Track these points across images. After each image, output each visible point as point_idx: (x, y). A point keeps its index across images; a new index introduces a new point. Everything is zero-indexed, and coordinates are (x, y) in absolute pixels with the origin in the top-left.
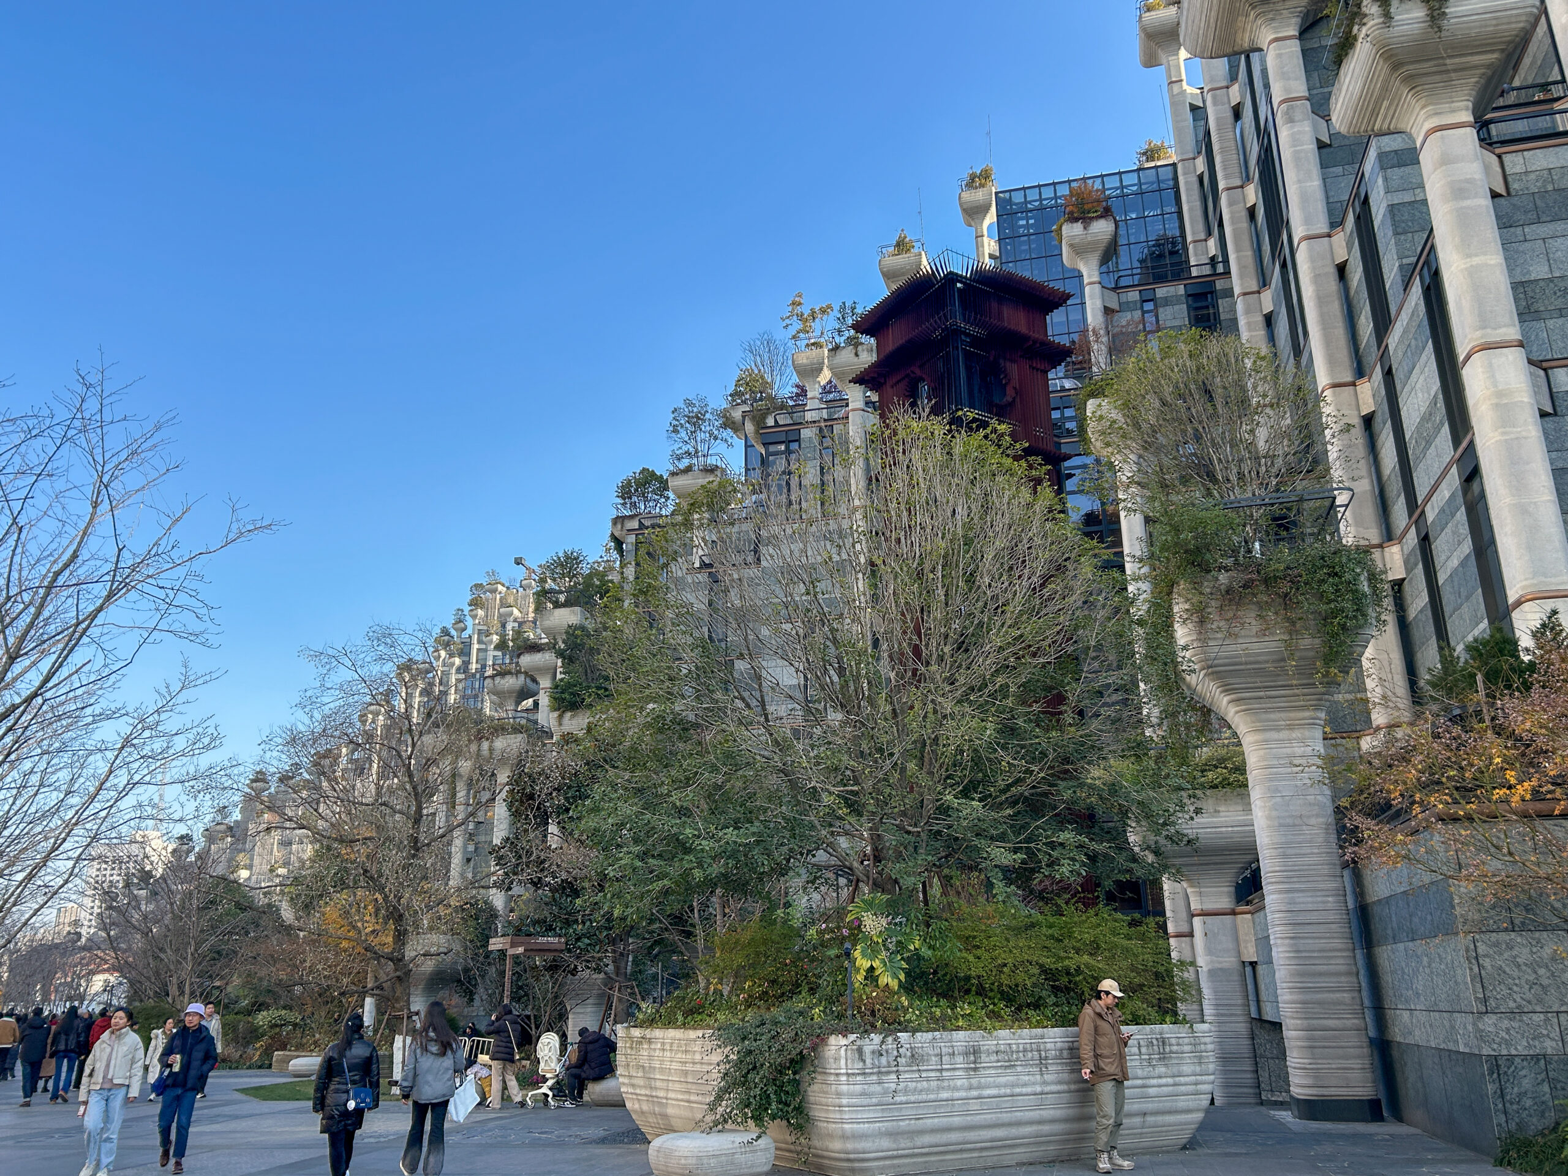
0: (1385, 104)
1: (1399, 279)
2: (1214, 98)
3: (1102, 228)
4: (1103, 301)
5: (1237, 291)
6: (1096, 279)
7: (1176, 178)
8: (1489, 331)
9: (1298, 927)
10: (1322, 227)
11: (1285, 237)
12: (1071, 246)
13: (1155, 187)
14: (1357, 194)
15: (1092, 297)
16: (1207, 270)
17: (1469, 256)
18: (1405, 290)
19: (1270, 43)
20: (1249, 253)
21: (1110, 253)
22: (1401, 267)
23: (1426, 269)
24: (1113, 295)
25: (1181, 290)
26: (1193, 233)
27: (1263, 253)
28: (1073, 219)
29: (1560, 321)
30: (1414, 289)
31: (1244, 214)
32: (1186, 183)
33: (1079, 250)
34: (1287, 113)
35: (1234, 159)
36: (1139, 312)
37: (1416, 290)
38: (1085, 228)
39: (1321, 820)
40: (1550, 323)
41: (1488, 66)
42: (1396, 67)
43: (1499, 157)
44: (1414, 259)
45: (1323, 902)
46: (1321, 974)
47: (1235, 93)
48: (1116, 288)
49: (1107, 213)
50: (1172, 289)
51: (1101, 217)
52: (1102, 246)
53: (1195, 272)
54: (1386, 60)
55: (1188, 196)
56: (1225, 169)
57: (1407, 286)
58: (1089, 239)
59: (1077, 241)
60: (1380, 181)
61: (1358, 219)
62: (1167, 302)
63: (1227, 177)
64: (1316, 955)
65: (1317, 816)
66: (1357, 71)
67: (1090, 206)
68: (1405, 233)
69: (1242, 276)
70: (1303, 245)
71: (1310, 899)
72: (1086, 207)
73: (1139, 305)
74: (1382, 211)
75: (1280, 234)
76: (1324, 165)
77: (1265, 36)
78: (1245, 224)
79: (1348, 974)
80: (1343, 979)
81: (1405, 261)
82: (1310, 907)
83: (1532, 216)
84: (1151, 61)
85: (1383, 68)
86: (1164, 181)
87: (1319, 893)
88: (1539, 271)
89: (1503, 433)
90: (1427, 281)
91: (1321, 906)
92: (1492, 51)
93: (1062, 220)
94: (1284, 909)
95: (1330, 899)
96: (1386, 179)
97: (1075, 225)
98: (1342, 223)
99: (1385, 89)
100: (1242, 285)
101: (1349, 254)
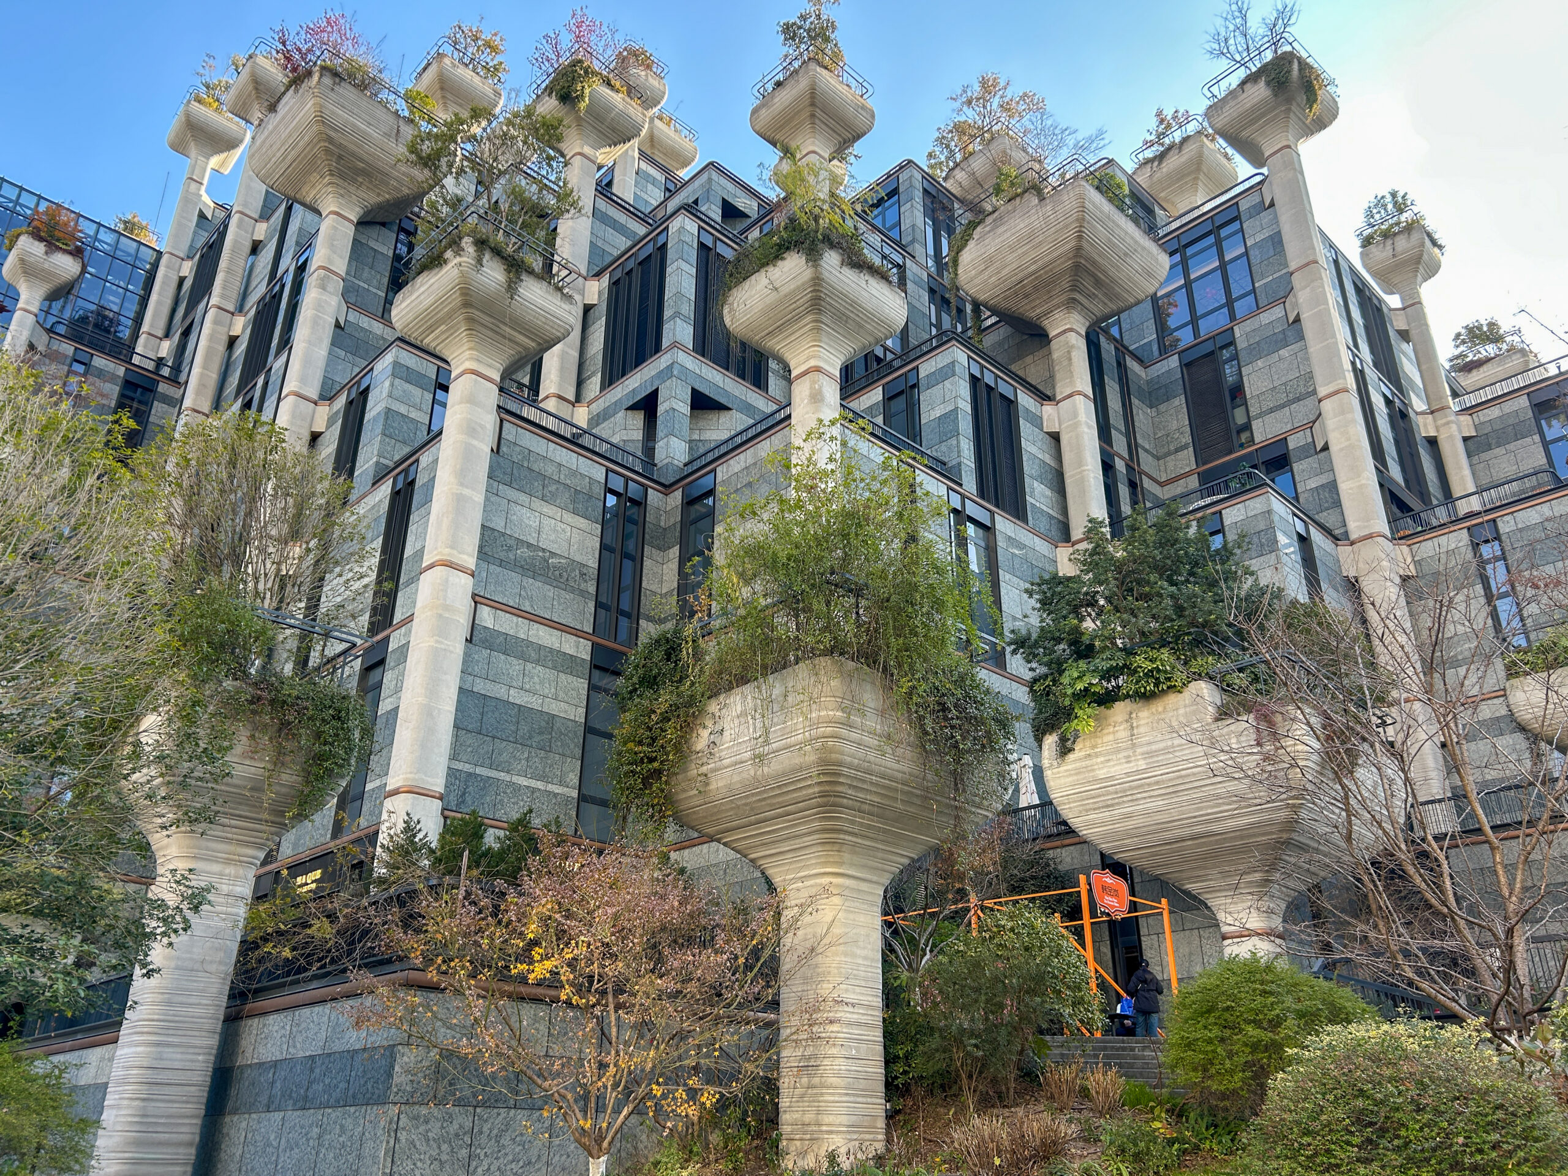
0: (443, 327)
1: (371, 473)
2: (240, 221)
3: (66, 266)
4: (32, 335)
5: (187, 403)
6: (35, 309)
7: (155, 266)
8: (455, 552)
9: (155, 1087)
10: (313, 393)
11: (260, 382)
12: (22, 261)
13: (129, 259)
14: (359, 383)
15: (21, 324)
16: (151, 366)
17: (462, 484)
18: (374, 484)
19: (331, 213)
20: (214, 376)
21: (62, 292)
22: (377, 463)
23: (402, 476)
24: (45, 337)
25: (121, 371)
26: (152, 326)
27: (227, 384)
28: (37, 236)
29: (499, 569)
30: (383, 487)
31: (224, 340)
32: (166, 276)
33: (28, 269)
34: (322, 279)
35: (237, 286)
36: (66, 368)
37: (385, 490)
38: (46, 253)
39: (223, 968)
40: (492, 567)
41: (525, 349)
42: (466, 304)
43: (501, 421)
44: (391, 464)
45: (192, 1061)
46: (160, 1144)
47: (261, 231)
48: (50, 331)
49: (77, 253)
50: (112, 365)
51: (70, 253)
52: (58, 282)
53: (136, 360)
54: (462, 294)
55: (161, 288)
56: (224, 288)
57: (377, 482)
58: (46, 266)
59: (32, 260)
60: (387, 384)
61: (350, 403)
62: (101, 374)
63: (223, 296)
64: (162, 1121)
65: (220, 963)
66: (435, 286)
67: (61, 235)
68: (391, 437)
69: (198, 393)
70: (291, 398)
71: (179, 1056)
72: (56, 233)
73: (68, 361)
74: (379, 408)
75: (256, 375)
76: (333, 343)
77: (329, 204)
78: (221, 348)
79: (189, 1144)
80: (181, 1150)
81: (382, 460)
82: (177, 1065)
83: (507, 478)
84: (179, 146)
85: (457, 299)
86: (141, 260)
87: (192, 1050)
88: (498, 524)
89: (437, 642)
90: (400, 485)
91: (188, 1065)
92: (533, 340)
93: (24, 229)
94: (145, 1064)
95: (200, 1058)
96: (392, 385)
97: (37, 243)
98: (331, 399)
99: (450, 316)
100: (195, 400)
101: (327, 428)
